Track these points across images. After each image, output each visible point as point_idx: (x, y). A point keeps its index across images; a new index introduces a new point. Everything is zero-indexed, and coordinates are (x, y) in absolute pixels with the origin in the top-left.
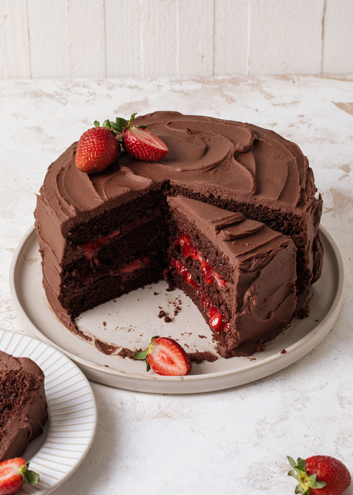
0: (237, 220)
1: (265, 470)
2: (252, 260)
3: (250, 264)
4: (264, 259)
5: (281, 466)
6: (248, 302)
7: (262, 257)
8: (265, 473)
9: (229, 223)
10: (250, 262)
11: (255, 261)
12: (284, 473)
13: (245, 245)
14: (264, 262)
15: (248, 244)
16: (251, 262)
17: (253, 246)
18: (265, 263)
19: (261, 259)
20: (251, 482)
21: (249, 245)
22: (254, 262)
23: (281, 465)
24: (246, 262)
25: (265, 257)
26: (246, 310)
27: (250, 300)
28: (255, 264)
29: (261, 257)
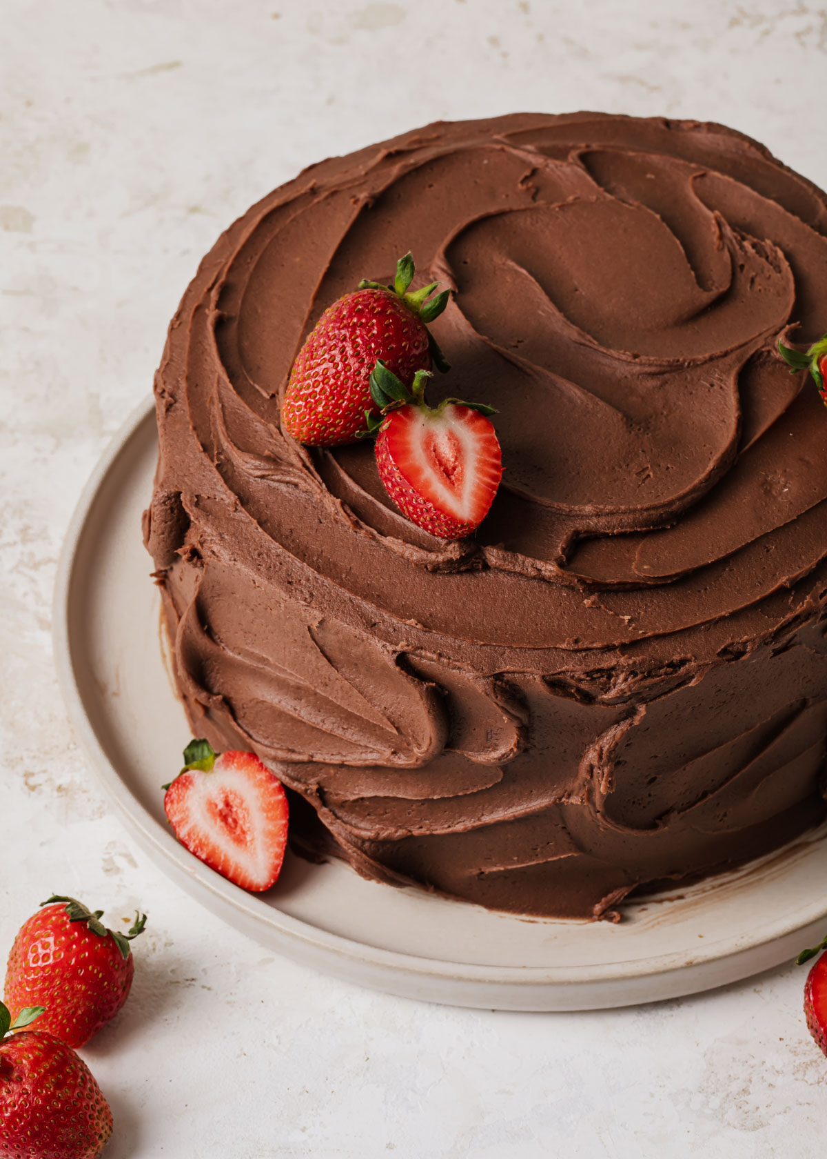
0: (639, 530)
1: (752, 1062)
2: (617, 676)
3: (609, 684)
4: (657, 679)
5: (796, 1047)
6: (589, 778)
7: (649, 672)
8: (751, 1074)
9: (610, 530)
10: (609, 677)
11: (625, 680)
12: (805, 1075)
13: (622, 617)
14: (651, 687)
15: (629, 617)
16: (613, 679)
17: (640, 632)
18: (653, 693)
19: (645, 678)
20: (715, 1102)
21: (630, 621)
22: (621, 684)
23: (797, 1045)
24: (595, 676)
25: (661, 675)
26: (581, 795)
27: (595, 775)
28: (622, 690)
29: (645, 674)
